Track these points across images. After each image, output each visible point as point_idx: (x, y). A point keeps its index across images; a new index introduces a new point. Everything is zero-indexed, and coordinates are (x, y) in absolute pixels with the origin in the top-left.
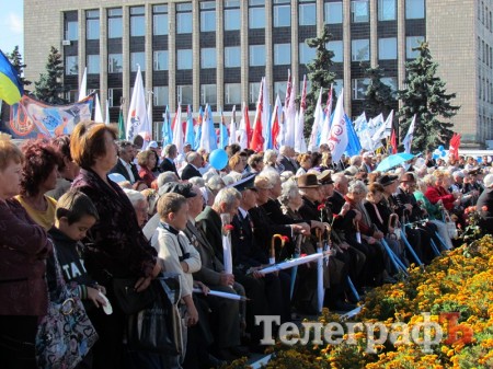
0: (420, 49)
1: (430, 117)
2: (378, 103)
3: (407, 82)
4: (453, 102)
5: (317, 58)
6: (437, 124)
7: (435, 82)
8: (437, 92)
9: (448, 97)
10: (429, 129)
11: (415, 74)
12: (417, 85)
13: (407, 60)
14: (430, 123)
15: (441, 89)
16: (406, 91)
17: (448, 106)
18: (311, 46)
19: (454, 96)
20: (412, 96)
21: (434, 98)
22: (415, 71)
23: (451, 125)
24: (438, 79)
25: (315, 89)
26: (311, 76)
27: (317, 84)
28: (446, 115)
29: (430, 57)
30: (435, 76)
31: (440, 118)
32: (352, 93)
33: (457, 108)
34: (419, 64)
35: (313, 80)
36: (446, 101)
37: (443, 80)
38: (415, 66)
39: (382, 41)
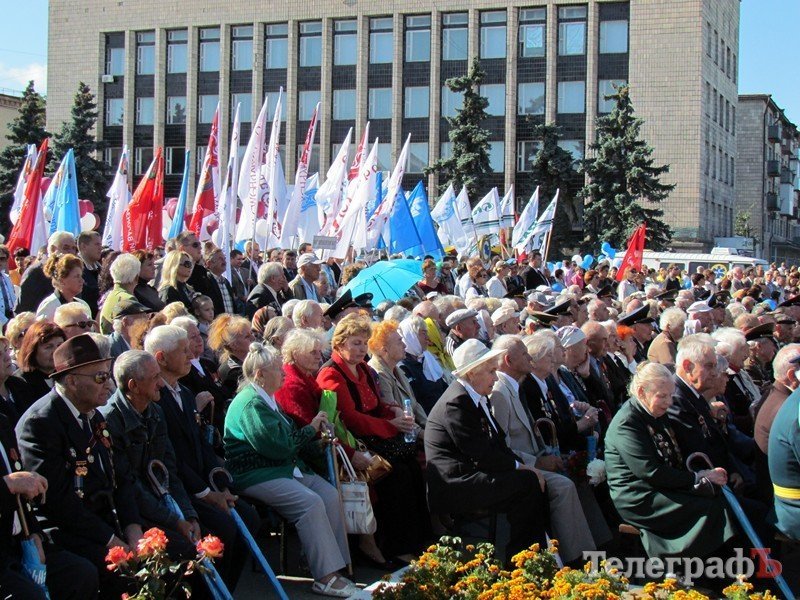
0: (616, 97)
1: (627, 200)
2: (552, 177)
3: (596, 146)
4: (663, 179)
5: (462, 107)
6: (638, 212)
7: (637, 148)
8: (640, 163)
9: (657, 171)
10: (626, 217)
11: (608, 135)
12: (609, 152)
13: (599, 114)
14: (627, 210)
15: (647, 159)
16: (593, 160)
17: (655, 184)
18: (454, 89)
19: (665, 169)
20: (602, 168)
21: (634, 172)
22: (608, 130)
23: (660, 213)
24: (642, 143)
25: (459, 154)
26: (452, 134)
27: (462, 146)
28: (653, 199)
29: (631, 110)
30: (637, 139)
31: (643, 202)
32: (517, 161)
33: (670, 188)
34: (615, 121)
35: (456, 141)
36: (653, 177)
37: (649, 145)
38: (608, 122)
39: (563, 85)
